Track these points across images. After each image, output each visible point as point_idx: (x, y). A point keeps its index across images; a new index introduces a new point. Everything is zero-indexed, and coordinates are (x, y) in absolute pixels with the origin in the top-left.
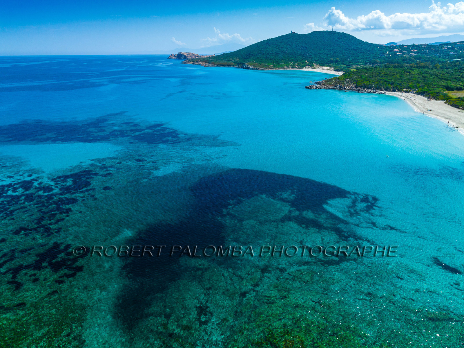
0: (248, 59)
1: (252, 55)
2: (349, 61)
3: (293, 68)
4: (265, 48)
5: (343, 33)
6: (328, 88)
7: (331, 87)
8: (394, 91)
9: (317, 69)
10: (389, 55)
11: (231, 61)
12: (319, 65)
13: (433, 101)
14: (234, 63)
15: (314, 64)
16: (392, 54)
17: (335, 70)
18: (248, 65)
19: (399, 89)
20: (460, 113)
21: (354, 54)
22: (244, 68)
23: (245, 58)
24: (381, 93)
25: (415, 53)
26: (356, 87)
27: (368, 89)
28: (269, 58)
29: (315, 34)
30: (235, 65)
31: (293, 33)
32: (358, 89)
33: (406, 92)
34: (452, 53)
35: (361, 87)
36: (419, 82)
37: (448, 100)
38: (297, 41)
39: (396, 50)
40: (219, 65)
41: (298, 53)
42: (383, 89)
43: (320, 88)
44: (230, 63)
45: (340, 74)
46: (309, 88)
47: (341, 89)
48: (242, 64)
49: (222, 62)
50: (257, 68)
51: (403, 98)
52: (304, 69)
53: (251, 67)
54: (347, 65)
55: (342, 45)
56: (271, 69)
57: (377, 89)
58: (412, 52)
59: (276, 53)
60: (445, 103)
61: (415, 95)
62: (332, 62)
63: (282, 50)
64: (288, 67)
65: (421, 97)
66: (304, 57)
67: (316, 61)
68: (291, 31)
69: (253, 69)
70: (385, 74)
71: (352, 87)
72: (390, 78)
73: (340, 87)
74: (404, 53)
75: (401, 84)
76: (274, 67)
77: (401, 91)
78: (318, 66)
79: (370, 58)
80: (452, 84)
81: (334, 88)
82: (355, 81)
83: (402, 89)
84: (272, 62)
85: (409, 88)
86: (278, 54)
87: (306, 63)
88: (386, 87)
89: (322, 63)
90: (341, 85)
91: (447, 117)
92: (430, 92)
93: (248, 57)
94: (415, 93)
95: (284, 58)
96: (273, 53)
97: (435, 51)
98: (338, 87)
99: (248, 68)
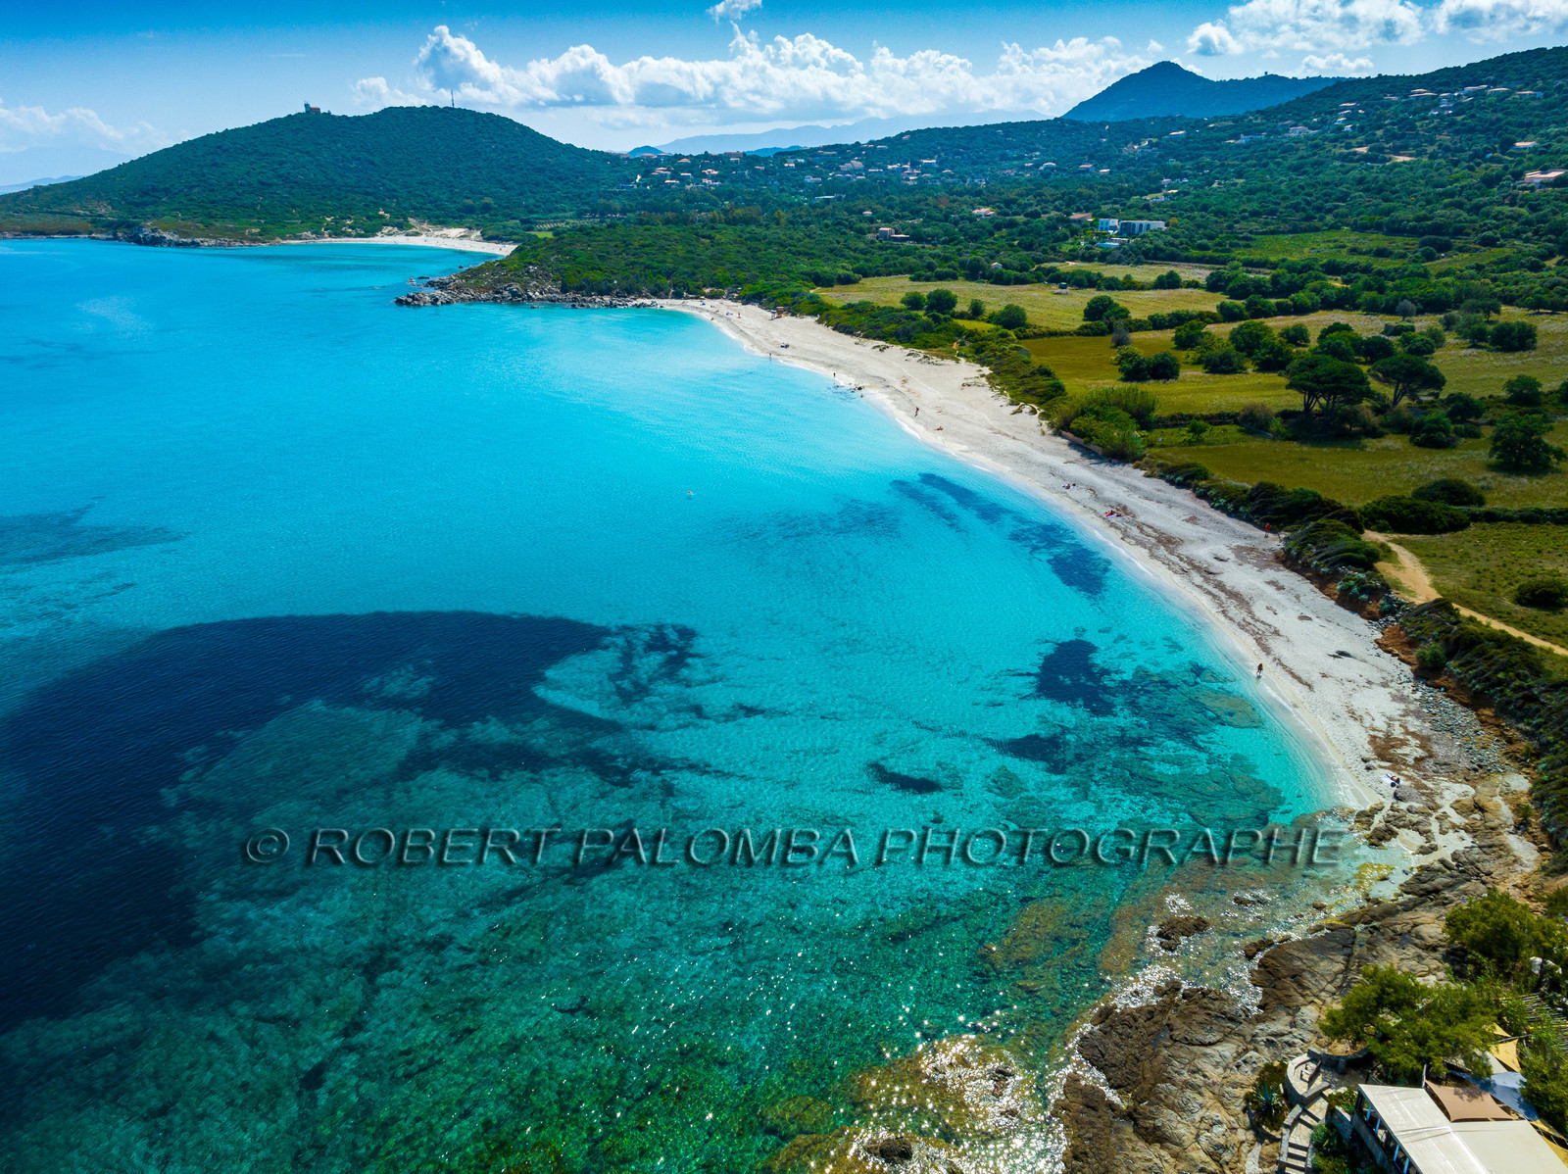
0: (149, 209)
1: (166, 190)
2: (527, 207)
3: (337, 235)
4: (215, 165)
5: (489, 115)
6: (475, 300)
7: (483, 296)
8: (678, 296)
9: (423, 237)
10: (645, 185)
11: (78, 215)
12: (430, 223)
13: (787, 319)
14: (93, 222)
15: (412, 221)
16: (652, 182)
17: (489, 239)
18: (153, 231)
19: (692, 288)
20: (859, 348)
21: (537, 184)
22: (139, 242)
23: (137, 205)
24: (643, 305)
25: (714, 178)
26: (564, 290)
27: (601, 293)
28: (238, 202)
29: (393, 118)
30: (97, 232)
31: (312, 113)
32: (570, 295)
33: (712, 297)
34: (810, 179)
35: (579, 289)
36: (740, 266)
37: (822, 313)
38: (335, 142)
39: (660, 170)
40: (26, 232)
41: (346, 185)
42: (645, 291)
43: (448, 303)
44: (73, 222)
45: (505, 250)
46: (408, 304)
47: (517, 299)
48: (130, 226)
49: (34, 221)
50: (198, 240)
51: (707, 316)
52: (379, 240)
53: (168, 236)
54: (523, 222)
55: (494, 155)
56: (254, 241)
57: (629, 294)
58: (705, 176)
59: (262, 183)
60: (820, 322)
61: (739, 305)
62: (470, 210)
63: (282, 172)
64: (319, 235)
65: (753, 308)
66: (370, 198)
67: (415, 208)
68: (306, 105)
69: (178, 245)
70: (643, 246)
71: (550, 291)
72: (660, 257)
73: (514, 294)
74: (683, 180)
75: (694, 274)
76: (265, 235)
77: (696, 294)
78: (425, 226)
79: (589, 195)
80: (825, 269)
81: (495, 299)
82: (558, 270)
83: (698, 287)
84: (251, 217)
85: (718, 285)
86: (271, 185)
87: (382, 216)
88: (652, 286)
89: (437, 217)
90: (515, 287)
91: (829, 361)
92: (776, 293)
93: (146, 199)
94: (736, 300)
95: (299, 203)
96: (250, 185)
97: (766, 172)
98: (506, 293)
99: (156, 241)
